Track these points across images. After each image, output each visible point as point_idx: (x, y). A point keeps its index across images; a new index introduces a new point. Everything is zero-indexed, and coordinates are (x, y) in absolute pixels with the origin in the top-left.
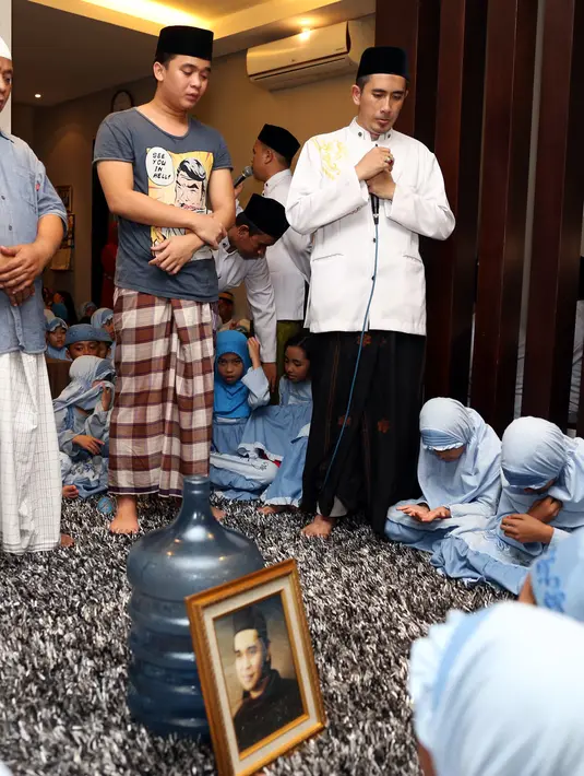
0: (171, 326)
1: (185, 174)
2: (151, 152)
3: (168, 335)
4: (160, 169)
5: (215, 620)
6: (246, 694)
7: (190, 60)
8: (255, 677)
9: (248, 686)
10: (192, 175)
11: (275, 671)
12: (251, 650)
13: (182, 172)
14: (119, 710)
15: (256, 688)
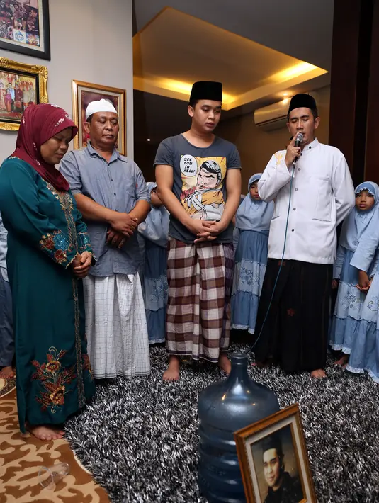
0: (196, 259)
1: (205, 169)
2: (183, 157)
3: (194, 264)
4: (188, 167)
5: (252, 445)
6: (270, 488)
7: (208, 102)
8: (275, 478)
9: (271, 483)
10: (210, 170)
11: (287, 473)
12: (273, 461)
13: (203, 168)
14: (193, 487)
15: (276, 484)
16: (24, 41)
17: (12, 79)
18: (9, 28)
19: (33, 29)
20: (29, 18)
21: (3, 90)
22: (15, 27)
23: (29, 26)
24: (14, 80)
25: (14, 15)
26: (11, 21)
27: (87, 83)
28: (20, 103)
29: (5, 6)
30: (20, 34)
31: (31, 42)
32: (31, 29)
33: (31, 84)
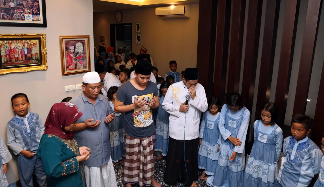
2: (133, 97)
7: (143, 76)
16: (31, 20)
17: (25, 43)
18: (22, 14)
19: (36, 12)
20: (34, 7)
21: (20, 50)
22: (26, 13)
23: (34, 11)
24: (26, 43)
25: (25, 7)
26: (23, 10)
27: (68, 36)
28: (30, 55)
29: (19, 3)
30: (29, 16)
31: (35, 19)
32: (35, 12)
33: (36, 43)
